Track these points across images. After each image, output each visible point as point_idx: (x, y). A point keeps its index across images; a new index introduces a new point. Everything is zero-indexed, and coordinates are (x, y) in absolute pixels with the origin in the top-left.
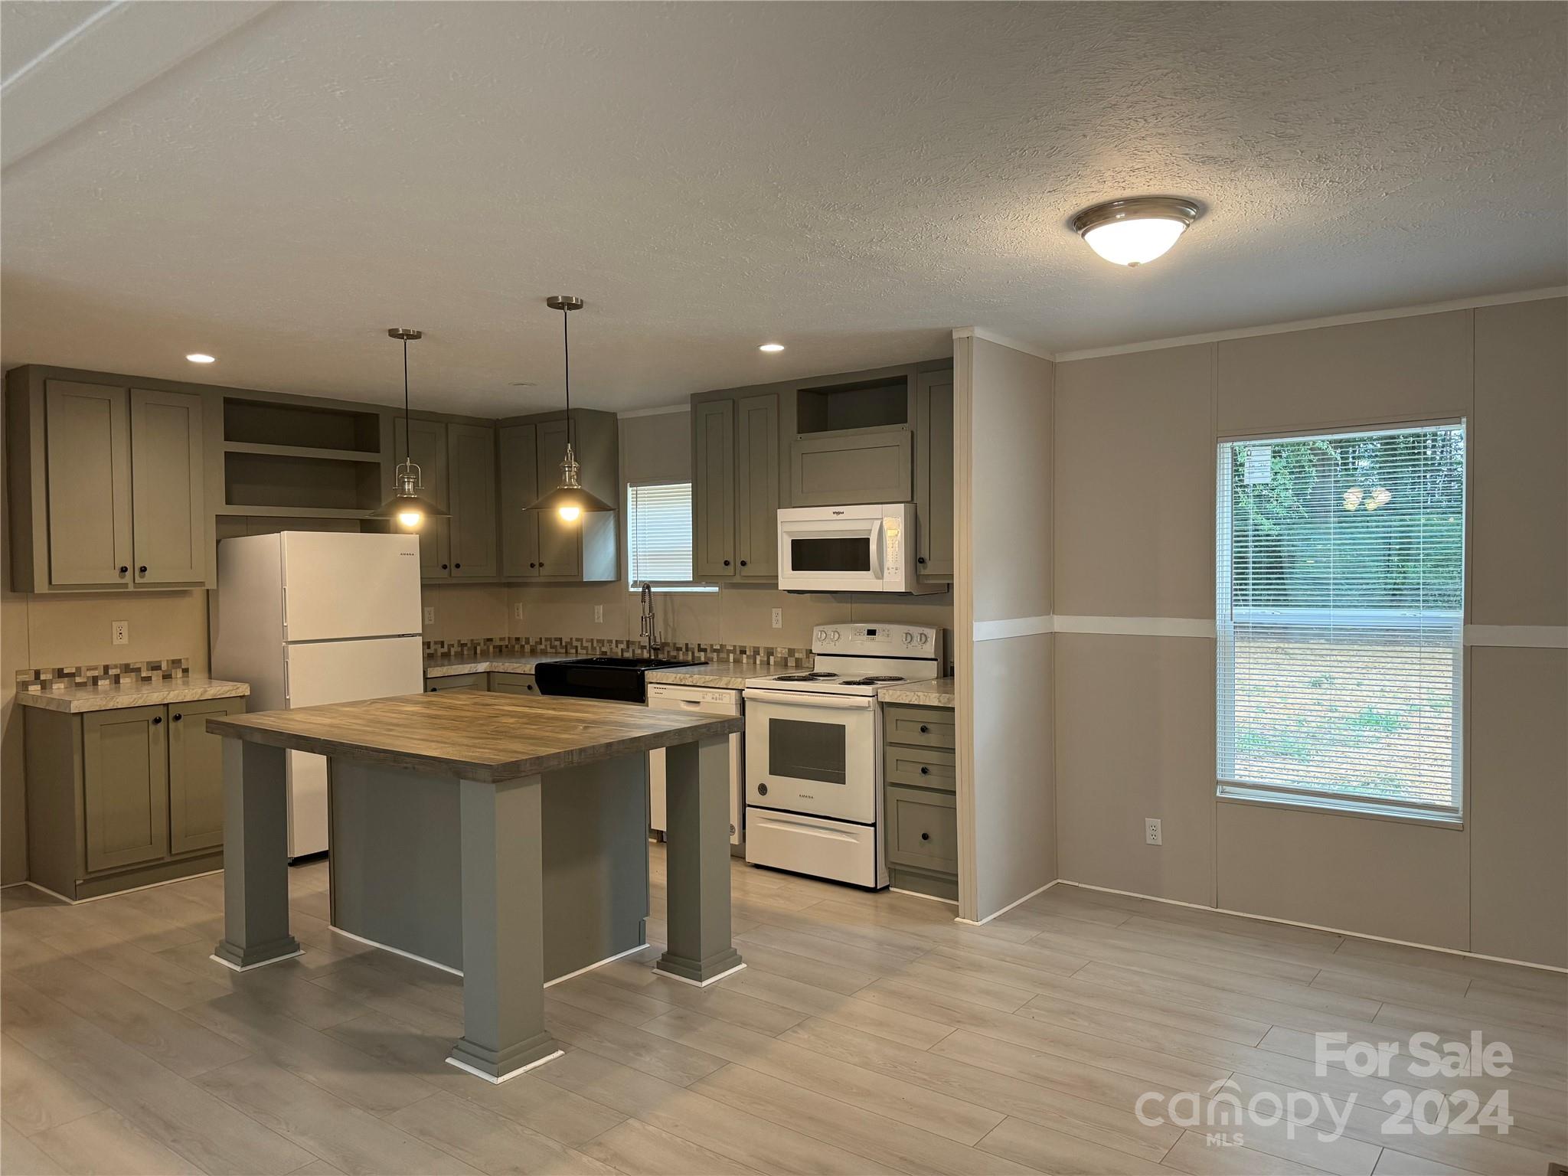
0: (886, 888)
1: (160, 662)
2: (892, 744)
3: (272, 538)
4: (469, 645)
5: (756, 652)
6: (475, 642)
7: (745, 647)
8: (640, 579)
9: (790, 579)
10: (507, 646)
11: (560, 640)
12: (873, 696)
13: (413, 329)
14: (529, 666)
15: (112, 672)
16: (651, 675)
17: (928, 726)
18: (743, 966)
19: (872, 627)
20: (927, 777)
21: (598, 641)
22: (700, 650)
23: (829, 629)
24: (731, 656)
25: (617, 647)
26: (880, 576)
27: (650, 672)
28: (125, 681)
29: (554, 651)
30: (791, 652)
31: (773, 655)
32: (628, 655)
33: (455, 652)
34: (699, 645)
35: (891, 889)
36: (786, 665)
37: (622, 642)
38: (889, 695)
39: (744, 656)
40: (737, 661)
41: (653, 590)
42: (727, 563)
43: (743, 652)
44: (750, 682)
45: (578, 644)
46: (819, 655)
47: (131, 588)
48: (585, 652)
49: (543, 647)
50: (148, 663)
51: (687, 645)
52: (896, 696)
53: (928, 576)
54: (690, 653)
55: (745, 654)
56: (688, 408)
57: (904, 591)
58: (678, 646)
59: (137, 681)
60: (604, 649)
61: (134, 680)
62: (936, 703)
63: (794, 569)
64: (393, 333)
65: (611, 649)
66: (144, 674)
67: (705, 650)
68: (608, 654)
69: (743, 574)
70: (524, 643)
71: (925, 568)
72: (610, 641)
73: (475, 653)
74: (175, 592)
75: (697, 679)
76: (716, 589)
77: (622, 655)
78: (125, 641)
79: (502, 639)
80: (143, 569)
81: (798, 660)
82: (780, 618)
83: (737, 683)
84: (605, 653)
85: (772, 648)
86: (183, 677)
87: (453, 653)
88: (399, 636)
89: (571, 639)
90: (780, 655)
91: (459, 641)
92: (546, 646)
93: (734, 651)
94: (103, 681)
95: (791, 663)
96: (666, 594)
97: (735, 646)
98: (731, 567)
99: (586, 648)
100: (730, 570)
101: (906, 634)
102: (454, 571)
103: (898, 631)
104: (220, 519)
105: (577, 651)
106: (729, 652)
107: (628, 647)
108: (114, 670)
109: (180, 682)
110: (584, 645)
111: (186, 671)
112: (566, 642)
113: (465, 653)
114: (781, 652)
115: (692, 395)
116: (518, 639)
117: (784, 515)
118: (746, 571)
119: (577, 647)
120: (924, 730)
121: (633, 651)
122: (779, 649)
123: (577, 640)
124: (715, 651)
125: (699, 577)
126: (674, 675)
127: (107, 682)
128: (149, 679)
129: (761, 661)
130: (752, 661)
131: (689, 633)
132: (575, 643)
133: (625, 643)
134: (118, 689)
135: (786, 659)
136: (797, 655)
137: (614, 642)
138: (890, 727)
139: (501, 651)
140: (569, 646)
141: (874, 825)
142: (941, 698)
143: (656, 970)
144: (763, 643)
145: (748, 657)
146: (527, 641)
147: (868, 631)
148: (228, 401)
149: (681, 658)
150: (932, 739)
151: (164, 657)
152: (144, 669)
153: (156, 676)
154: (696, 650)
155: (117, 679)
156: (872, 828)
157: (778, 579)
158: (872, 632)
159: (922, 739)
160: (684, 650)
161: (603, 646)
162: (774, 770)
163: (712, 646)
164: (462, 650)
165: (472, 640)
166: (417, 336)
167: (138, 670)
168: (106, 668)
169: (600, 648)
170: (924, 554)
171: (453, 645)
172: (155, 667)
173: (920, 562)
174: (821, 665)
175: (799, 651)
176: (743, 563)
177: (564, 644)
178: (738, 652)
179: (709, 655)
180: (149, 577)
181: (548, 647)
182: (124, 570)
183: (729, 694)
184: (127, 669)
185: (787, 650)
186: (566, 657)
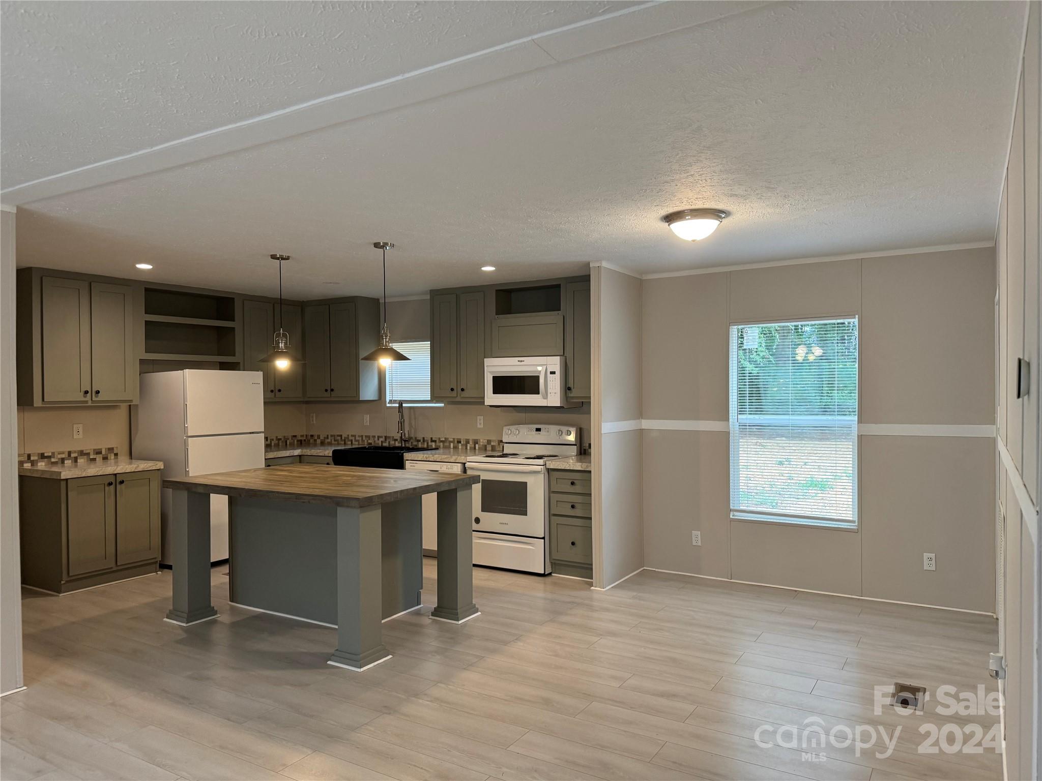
0: (550, 574)
1: (101, 449)
2: (554, 492)
3: (178, 374)
4: (283, 439)
5: (467, 442)
6: (286, 437)
7: (460, 439)
8: (394, 399)
9: (492, 398)
10: (305, 440)
11: (341, 436)
12: (543, 465)
13: (285, 255)
14: (329, 452)
15: (73, 455)
16: (407, 456)
17: (575, 481)
18: (479, 613)
19: (538, 426)
20: (574, 510)
21: (366, 436)
22: (432, 441)
23: (513, 428)
24: (452, 445)
25: (378, 439)
26: (545, 397)
27: (407, 454)
28: (81, 461)
29: (336, 443)
30: (489, 442)
31: (477, 444)
32: (385, 445)
33: (274, 444)
34: (431, 438)
35: (553, 574)
36: (486, 450)
37: (382, 437)
38: (552, 465)
39: (460, 444)
40: (455, 448)
41: (404, 405)
42: (452, 390)
43: (459, 442)
44: (469, 458)
45: (353, 438)
46: (506, 443)
47: (90, 404)
48: (357, 443)
49: (329, 440)
50: (94, 450)
51: (424, 438)
52: (556, 465)
53: (573, 397)
54: (426, 443)
55: (460, 443)
56: (428, 297)
57: (559, 405)
58: (417, 439)
59: (87, 461)
60: (369, 441)
61: (86, 460)
62: (580, 468)
63: (494, 393)
64: (274, 257)
65: (375, 441)
66: (91, 457)
67: (435, 441)
68: (373, 444)
69: (462, 396)
70: (316, 438)
71: (571, 393)
72: (374, 437)
73: (286, 444)
74: (111, 406)
75: (437, 457)
76: (442, 405)
77: (382, 445)
78: (81, 436)
79: (302, 436)
80: (98, 392)
81: (493, 447)
82: (482, 421)
83: (462, 459)
84: (371, 444)
85: (477, 440)
86: (115, 458)
87: (273, 444)
88: (250, 433)
89: (348, 435)
90: (481, 444)
91: (277, 437)
92: (331, 440)
93: (453, 442)
94: (68, 461)
95: (489, 448)
96: (410, 408)
97: (454, 439)
98: (455, 392)
99: (358, 441)
100: (454, 394)
101: (559, 430)
102: (278, 394)
103: (554, 429)
104: (142, 362)
105: (352, 442)
106: (450, 442)
107: (386, 440)
108: (74, 454)
109: (113, 461)
110: (357, 439)
111: (116, 455)
112: (345, 437)
113: (280, 444)
114: (483, 442)
115: (431, 290)
116: (312, 436)
117: (488, 362)
118: (464, 394)
119: (352, 441)
120: (573, 483)
121: (389, 442)
122: (481, 440)
123: (352, 436)
124: (442, 441)
125: (435, 398)
126: (422, 455)
127: (70, 461)
128: (94, 459)
129: (470, 447)
130: (464, 447)
131: (424, 432)
132: (350, 438)
133: (384, 437)
134: (76, 466)
135: (486, 446)
136: (492, 444)
137: (377, 437)
138: (553, 482)
139: (301, 443)
140: (346, 440)
141: (544, 538)
142: (583, 466)
143: (431, 617)
144: (471, 437)
145: (462, 445)
146: (319, 437)
147: (536, 429)
148: (146, 290)
149: (420, 446)
150: (578, 488)
151: (103, 446)
152: (92, 453)
153: (99, 458)
154: (430, 441)
155: (76, 460)
156: (543, 540)
157: (484, 399)
158: (538, 430)
159: (571, 489)
160: (422, 441)
161: (369, 439)
162: (484, 509)
163: (440, 438)
164: (279, 442)
165: (284, 437)
166: (288, 258)
167: (88, 454)
168: (70, 453)
169: (367, 441)
170: (571, 385)
171: (273, 440)
172: (98, 452)
173: (569, 390)
174: (508, 449)
175: (494, 441)
176: (463, 390)
177: (343, 438)
178: (456, 442)
179: (438, 444)
180: (101, 397)
181: (333, 440)
182: (86, 392)
183: (457, 466)
184: (82, 453)
185: (486, 441)
186: (345, 446)
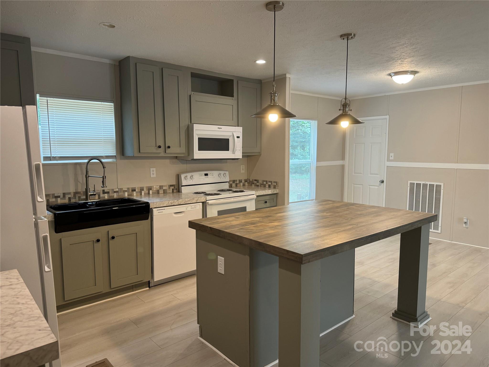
5: (142, 189)
7: (134, 188)
8: (52, 156)
9: (198, 154)
12: (254, 194)
16: (153, 204)
17: (267, 201)
19: (206, 172)
23: (189, 175)
26: (234, 152)
31: (151, 189)
39: (135, 192)
42: (159, 147)
43: (134, 190)
57: (241, 158)
62: (270, 193)
63: (199, 150)
67: (108, 193)
81: (164, 190)
82: (155, 172)
83: (202, 199)
85: (150, 187)
90: (155, 189)
93: (127, 191)
97: (128, 188)
101: (219, 174)
103: (216, 173)
106: (125, 191)
114: (156, 187)
117: (196, 126)
122: (155, 187)
124: (115, 192)
129: (145, 194)
135: (158, 191)
136: (164, 188)
142: (272, 191)
144: (145, 185)
145: (137, 192)
150: (268, 205)
157: (193, 154)
158: (206, 175)
159: (265, 206)
175: (165, 186)
176: (169, 147)
178: (130, 191)
179: (111, 195)
183: (199, 205)
185: (159, 187)
